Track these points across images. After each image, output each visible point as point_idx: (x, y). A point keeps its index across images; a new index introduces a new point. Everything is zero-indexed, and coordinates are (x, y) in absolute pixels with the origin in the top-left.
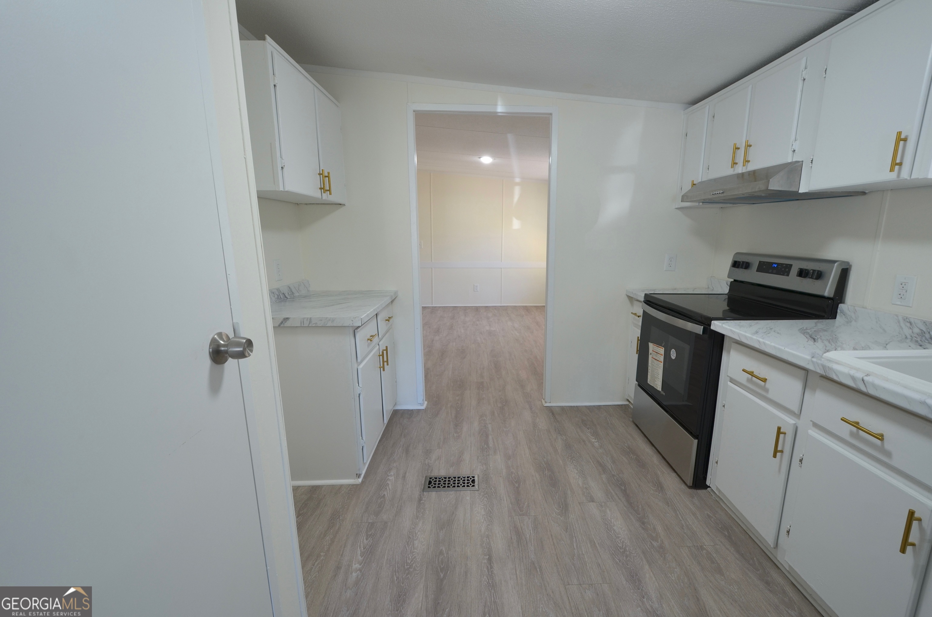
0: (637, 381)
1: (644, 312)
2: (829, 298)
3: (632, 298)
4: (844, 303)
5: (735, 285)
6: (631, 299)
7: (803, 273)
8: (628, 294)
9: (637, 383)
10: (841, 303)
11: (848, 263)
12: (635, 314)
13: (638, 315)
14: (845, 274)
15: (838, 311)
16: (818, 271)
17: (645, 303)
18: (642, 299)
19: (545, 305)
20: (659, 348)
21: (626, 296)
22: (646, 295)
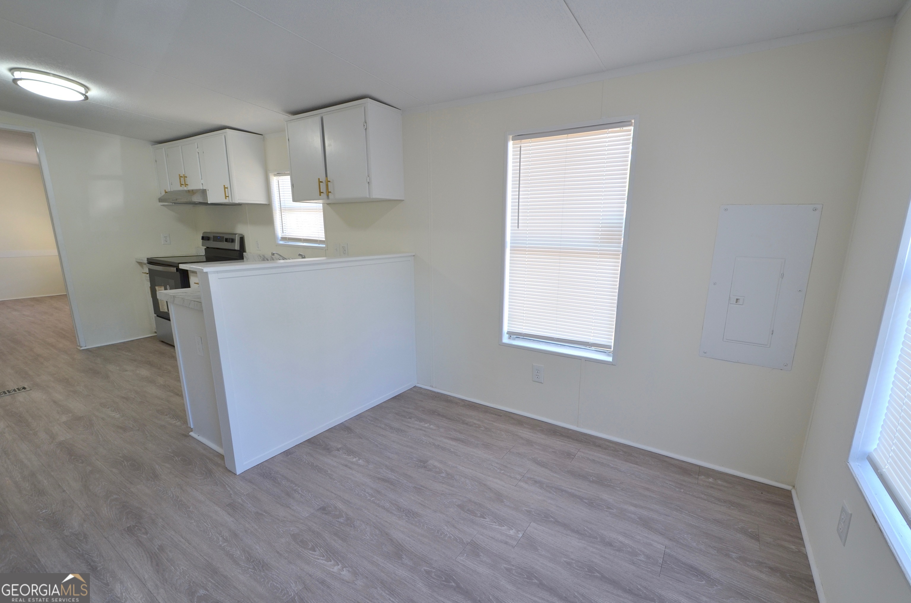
0: (155, 314)
1: (149, 269)
2: (238, 251)
3: (142, 263)
4: (245, 252)
5: (207, 249)
6: (140, 264)
7: (227, 240)
8: (137, 261)
9: (156, 315)
10: (244, 252)
11: (242, 235)
12: (145, 273)
13: (147, 273)
14: (242, 239)
15: (244, 256)
16: (232, 239)
17: (148, 263)
18: (146, 262)
19: (66, 294)
20: (161, 288)
21: (137, 263)
22: (148, 259)
